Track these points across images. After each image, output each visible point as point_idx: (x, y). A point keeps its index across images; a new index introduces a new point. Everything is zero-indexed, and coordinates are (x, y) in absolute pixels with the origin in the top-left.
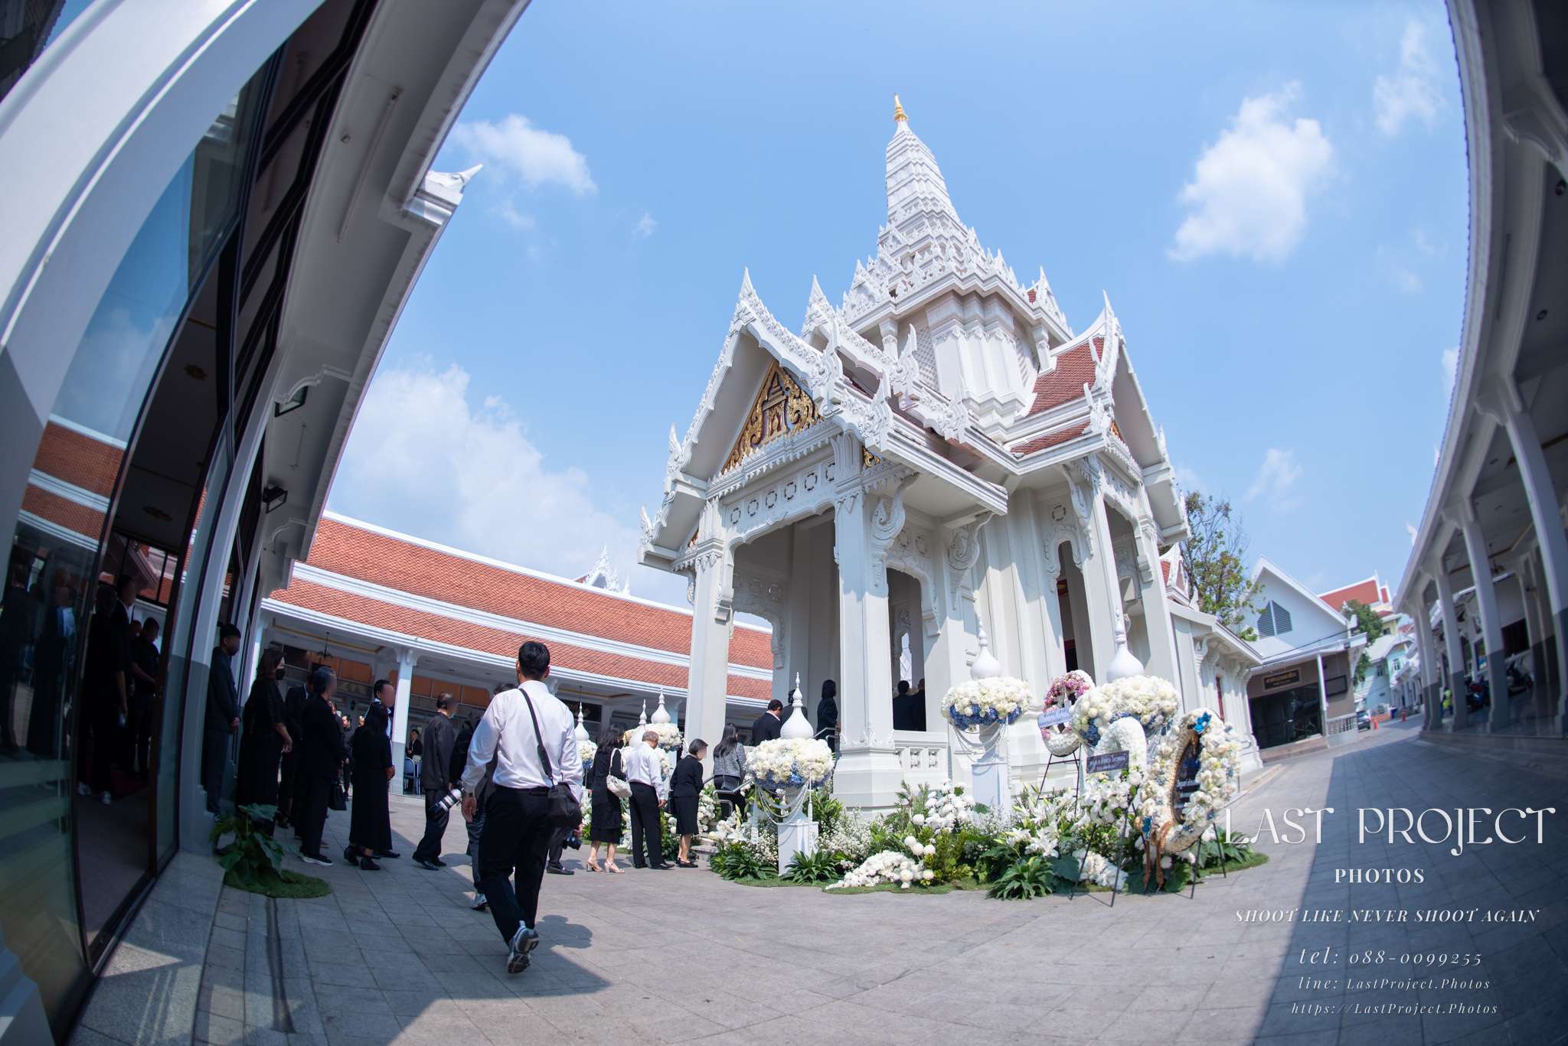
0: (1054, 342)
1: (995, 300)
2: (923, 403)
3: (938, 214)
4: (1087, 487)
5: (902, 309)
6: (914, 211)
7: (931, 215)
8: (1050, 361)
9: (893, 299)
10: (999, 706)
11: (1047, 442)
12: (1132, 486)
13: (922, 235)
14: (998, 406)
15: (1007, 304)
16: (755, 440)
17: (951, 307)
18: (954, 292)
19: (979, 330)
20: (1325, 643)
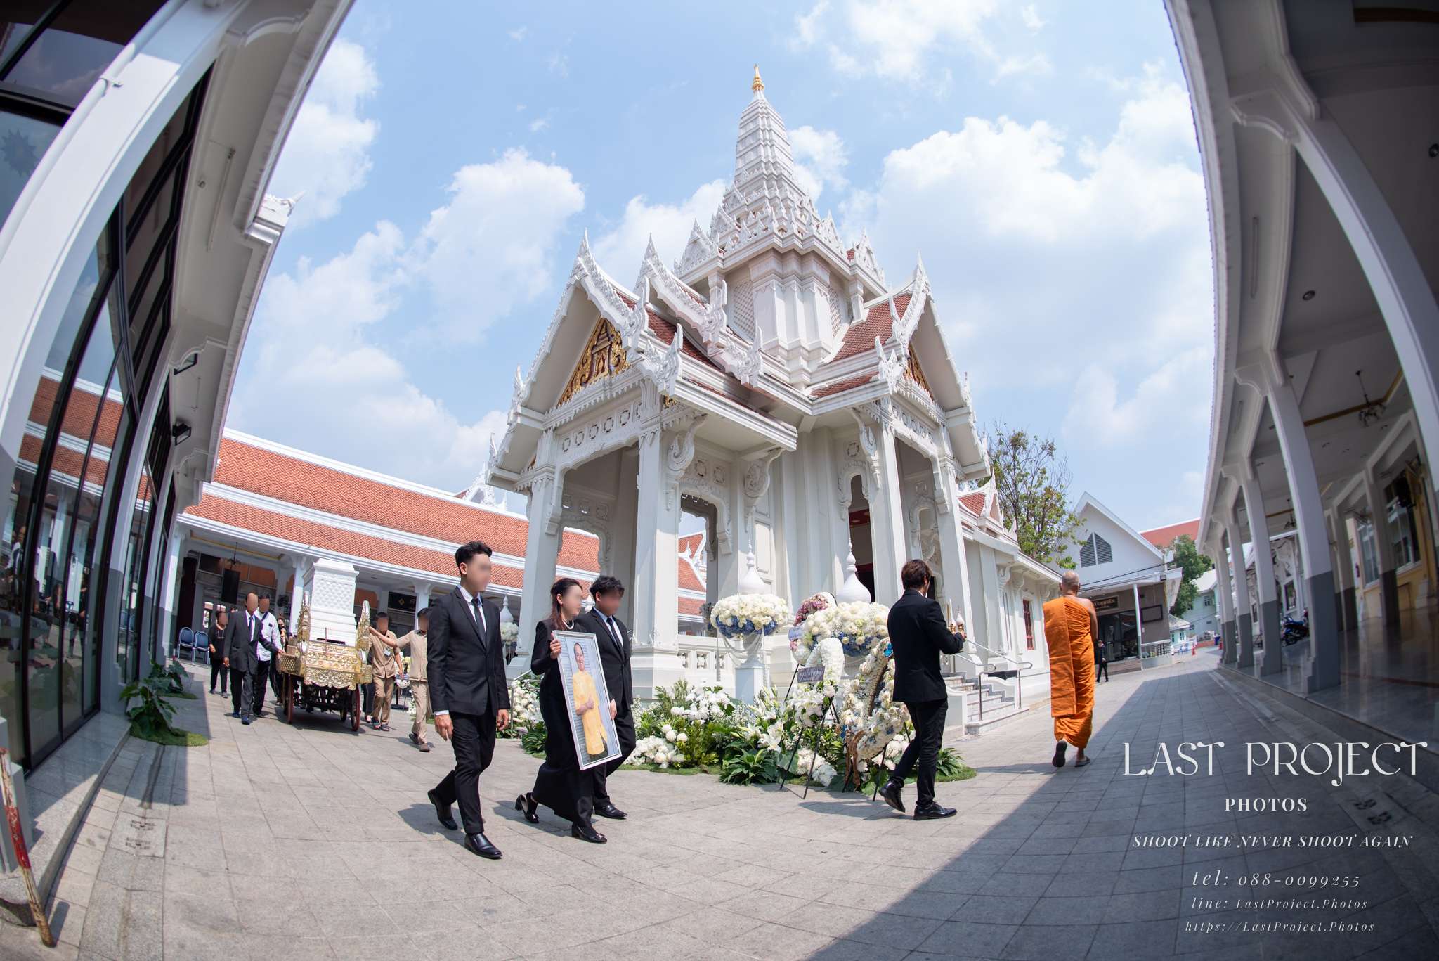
0: (868, 295)
1: (813, 257)
2: (727, 351)
3: (777, 176)
4: (877, 428)
5: (729, 264)
6: (757, 173)
7: (769, 178)
8: (863, 313)
9: (721, 255)
10: (755, 619)
11: (843, 387)
12: (934, 428)
13: (759, 196)
14: (805, 352)
15: (824, 262)
16: (584, 379)
17: (772, 263)
18: (774, 250)
19: (795, 285)
20: (1142, 574)
